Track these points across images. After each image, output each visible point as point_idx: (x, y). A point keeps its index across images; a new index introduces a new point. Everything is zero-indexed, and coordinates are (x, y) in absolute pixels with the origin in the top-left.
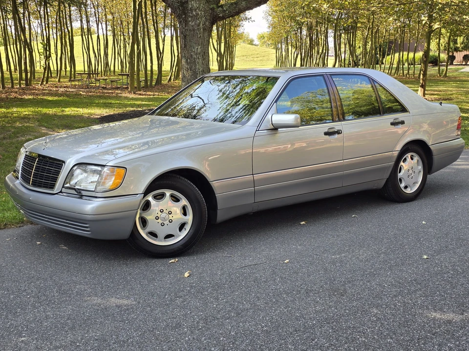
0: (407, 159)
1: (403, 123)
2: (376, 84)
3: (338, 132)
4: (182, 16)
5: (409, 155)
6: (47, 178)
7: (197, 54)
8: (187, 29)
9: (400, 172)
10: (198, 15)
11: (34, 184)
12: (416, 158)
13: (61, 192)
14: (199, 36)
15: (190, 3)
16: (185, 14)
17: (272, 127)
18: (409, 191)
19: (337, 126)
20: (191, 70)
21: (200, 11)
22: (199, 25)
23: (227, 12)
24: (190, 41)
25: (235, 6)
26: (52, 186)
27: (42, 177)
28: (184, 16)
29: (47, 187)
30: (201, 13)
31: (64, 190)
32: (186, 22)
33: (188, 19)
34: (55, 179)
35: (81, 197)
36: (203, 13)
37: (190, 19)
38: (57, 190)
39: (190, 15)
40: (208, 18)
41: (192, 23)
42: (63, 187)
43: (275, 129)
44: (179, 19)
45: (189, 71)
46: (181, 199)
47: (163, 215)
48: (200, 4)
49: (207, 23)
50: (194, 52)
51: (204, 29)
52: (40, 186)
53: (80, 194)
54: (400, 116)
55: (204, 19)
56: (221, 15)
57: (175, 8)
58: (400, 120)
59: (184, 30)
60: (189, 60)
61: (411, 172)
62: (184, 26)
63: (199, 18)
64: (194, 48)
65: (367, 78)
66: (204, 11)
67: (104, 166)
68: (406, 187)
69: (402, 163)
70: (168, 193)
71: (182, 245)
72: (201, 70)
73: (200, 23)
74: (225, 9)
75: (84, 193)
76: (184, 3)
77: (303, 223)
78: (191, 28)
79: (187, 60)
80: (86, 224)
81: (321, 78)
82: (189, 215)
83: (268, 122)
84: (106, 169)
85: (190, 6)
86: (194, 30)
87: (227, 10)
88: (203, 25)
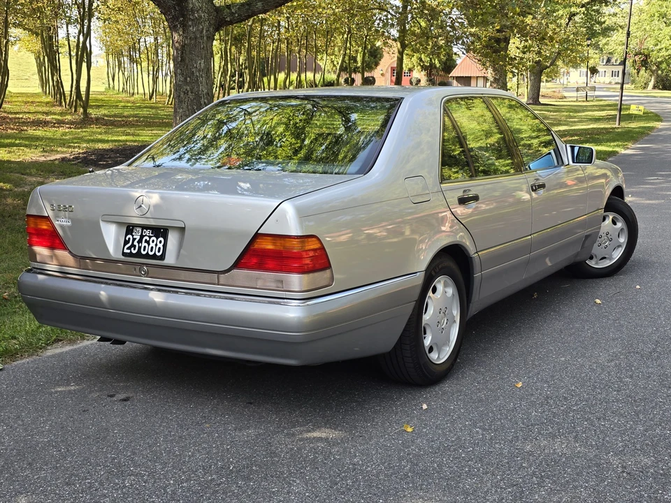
4: (178, 18)
7: (199, 71)
10: (201, 18)
14: (202, 46)
15: (191, 1)
16: (183, 16)
20: (192, 93)
21: (203, 13)
22: (202, 32)
23: (236, 15)
24: (191, 53)
25: (247, 7)
28: (181, 19)
32: (185, 27)
33: (187, 22)
36: (206, 15)
37: (190, 23)
39: (191, 17)
40: (212, 22)
41: (193, 28)
44: (173, 22)
45: (190, 93)
49: (211, 29)
50: (196, 67)
51: (208, 38)
55: (207, 23)
56: (228, 19)
57: (169, 8)
59: (181, 38)
60: (188, 79)
62: (181, 33)
63: (202, 23)
64: (196, 63)
66: (208, 13)
72: (204, 93)
73: (203, 29)
74: (233, 11)
76: (182, 2)
78: (192, 35)
79: (186, 79)
85: (191, 6)
86: (196, 38)
87: (236, 12)
88: (207, 31)
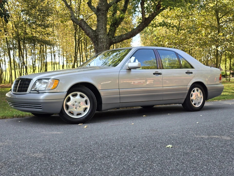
0: (195, 91)
1: (192, 73)
2: (179, 55)
3: (160, 74)
4: (96, 41)
5: (196, 89)
6: (24, 87)
8: (98, 48)
9: (192, 96)
10: (103, 41)
11: (18, 91)
12: (200, 91)
13: (30, 93)
15: (99, 36)
16: (97, 41)
17: (128, 68)
18: (197, 106)
19: (159, 71)
21: (104, 39)
22: (104, 46)
23: (117, 40)
25: (120, 37)
26: (26, 91)
27: (22, 87)
28: (97, 42)
29: (24, 91)
30: (105, 40)
31: (31, 92)
32: (98, 44)
34: (27, 87)
35: (39, 93)
37: (99, 43)
38: (28, 92)
39: (100, 41)
40: (108, 42)
41: (100, 45)
42: (31, 90)
43: (130, 69)
44: (94, 43)
46: (85, 96)
47: (76, 104)
48: (104, 36)
49: (108, 45)
51: (106, 48)
52: (21, 92)
53: (38, 92)
54: (190, 70)
55: (106, 43)
56: (114, 41)
57: (93, 38)
58: (190, 71)
59: (97, 48)
61: (197, 97)
62: (97, 46)
63: (104, 43)
65: (174, 52)
66: (106, 40)
67: (49, 79)
68: (195, 104)
69: (192, 92)
70: (79, 93)
71: (85, 118)
73: (104, 45)
74: (116, 38)
75: (40, 92)
76: (96, 36)
77: (144, 116)
78: (100, 47)
80: (40, 105)
81: (152, 50)
82: (88, 104)
83: (126, 66)
84: (50, 80)
85: (100, 37)
86: (101, 48)
87: (117, 39)
88: (106, 46)
